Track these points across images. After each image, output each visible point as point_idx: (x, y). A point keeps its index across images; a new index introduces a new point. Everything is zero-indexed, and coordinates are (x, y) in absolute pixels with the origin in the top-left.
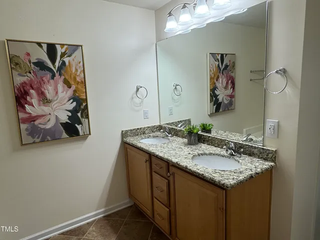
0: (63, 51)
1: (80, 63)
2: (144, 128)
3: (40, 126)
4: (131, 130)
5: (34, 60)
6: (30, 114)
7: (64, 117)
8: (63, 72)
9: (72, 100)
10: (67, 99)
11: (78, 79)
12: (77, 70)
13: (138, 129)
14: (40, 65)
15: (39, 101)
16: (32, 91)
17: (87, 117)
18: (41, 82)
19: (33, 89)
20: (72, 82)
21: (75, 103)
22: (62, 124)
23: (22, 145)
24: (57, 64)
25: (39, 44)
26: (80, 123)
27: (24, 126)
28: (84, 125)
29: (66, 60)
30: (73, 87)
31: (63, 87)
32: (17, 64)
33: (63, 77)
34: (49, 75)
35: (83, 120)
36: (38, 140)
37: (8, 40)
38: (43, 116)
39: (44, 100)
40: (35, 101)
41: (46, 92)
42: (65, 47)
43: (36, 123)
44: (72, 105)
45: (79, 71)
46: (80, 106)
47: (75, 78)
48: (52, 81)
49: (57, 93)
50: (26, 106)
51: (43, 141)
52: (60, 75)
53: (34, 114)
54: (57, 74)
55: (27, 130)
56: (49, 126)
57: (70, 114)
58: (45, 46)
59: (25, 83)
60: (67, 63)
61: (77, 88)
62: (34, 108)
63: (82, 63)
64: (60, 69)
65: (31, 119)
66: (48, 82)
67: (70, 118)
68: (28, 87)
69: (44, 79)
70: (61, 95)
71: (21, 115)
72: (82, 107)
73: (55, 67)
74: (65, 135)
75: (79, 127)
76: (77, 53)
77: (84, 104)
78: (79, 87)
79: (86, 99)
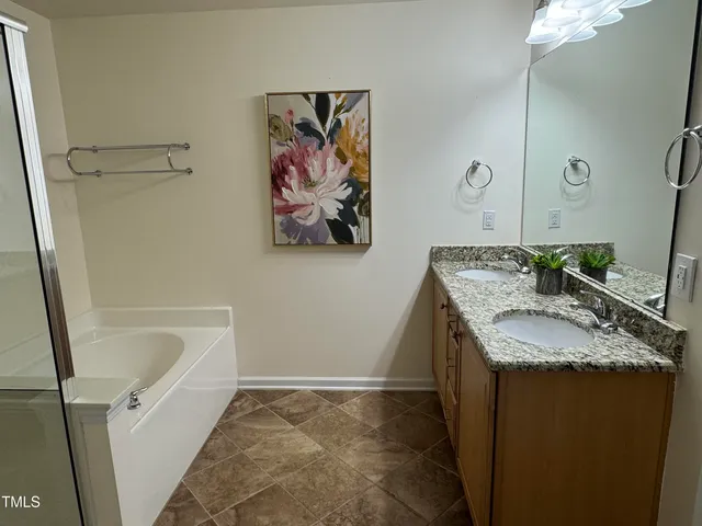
0: (339, 103)
1: (363, 121)
2: (480, 249)
3: (298, 220)
4: (450, 248)
5: (297, 121)
6: (286, 201)
7: (332, 212)
8: (336, 137)
9: (346, 184)
10: (340, 182)
11: (359, 149)
12: (357, 134)
13: (465, 248)
14: (306, 128)
15: (300, 182)
16: (292, 168)
17: (369, 214)
18: (304, 154)
19: (293, 163)
20: (348, 154)
21: (350, 190)
22: (328, 221)
23: (275, 245)
24: (329, 125)
25: (306, 95)
26: (356, 223)
27: (278, 219)
28: (362, 225)
29: (342, 117)
30: (350, 162)
31: (335, 162)
32: (276, 128)
33: (335, 146)
34: (316, 142)
35: (360, 218)
36: (293, 242)
37: (268, 94)
38: (303, 206)
39: (308, 182)
40: (294, 183)
41: (310, 169)
42: (343, 95)
43: (294, 215)
44: (345, 193)
45: (361, 135)
46: (358, 196)
47: (354, 148)
48: (319, 152)
49: (325, 171)
50: (283, 189)
51: (300, 244)
52: (332, 143)
53: (292, 202)
54: (327, 142)
55: (281, 224)
56: (310, 222)
57: (341, 207)
58: (313, 98)
59: (284, 155)
60: (343, 123)
61: (355, 164)
62: (294, 193)
63: (366, 122)
64: (332, 133)
65: (288, 209)
66: (314, 153)
67: (341, 212)
68: (288, 162)
69: (309, 149)
70: (330, 174)
71: (277, 203)
72: (362, 197)
73: (324, 131)
74: (331, 240)
75: (354, 230)
76: (361, 105)
77: (365, 192)
78: (360, 162)
79: (369, 184)
